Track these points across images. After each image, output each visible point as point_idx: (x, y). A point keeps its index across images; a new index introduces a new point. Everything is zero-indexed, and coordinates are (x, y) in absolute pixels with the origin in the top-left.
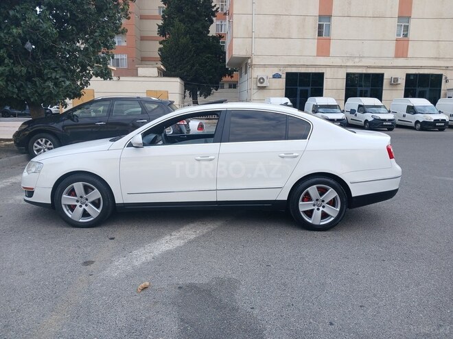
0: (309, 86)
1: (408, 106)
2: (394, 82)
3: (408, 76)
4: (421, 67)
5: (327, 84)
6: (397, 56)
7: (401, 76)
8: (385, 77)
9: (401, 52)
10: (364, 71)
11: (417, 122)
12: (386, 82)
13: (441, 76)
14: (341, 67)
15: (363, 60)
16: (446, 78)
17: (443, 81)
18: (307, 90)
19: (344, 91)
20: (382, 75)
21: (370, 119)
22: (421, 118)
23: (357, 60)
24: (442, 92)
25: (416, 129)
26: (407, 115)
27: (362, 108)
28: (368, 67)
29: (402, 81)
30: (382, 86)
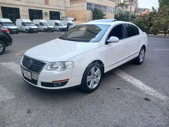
0: (13, 14)
1: (55, 23)
3: (50, 12)
4: (53, 9)
5: (21, 13)
6: (46, 4)
7: (48, 11)
9: (47, 2)
12: (43, 14)
13: (59, 12)
14: (26, 6)
15: (34, 4)
17: (60, 14)
18: (13, 16)
19: (29, 16)
20: (42, 11)
21: (46, 28)
22: (61, 27)
23: (32, 4)
24: (60, 18)
25: (59, 31)
26: (55, 26)
27: (41, 24)
28: (36, 7)
29: (49, 14)
30: (42, 15)
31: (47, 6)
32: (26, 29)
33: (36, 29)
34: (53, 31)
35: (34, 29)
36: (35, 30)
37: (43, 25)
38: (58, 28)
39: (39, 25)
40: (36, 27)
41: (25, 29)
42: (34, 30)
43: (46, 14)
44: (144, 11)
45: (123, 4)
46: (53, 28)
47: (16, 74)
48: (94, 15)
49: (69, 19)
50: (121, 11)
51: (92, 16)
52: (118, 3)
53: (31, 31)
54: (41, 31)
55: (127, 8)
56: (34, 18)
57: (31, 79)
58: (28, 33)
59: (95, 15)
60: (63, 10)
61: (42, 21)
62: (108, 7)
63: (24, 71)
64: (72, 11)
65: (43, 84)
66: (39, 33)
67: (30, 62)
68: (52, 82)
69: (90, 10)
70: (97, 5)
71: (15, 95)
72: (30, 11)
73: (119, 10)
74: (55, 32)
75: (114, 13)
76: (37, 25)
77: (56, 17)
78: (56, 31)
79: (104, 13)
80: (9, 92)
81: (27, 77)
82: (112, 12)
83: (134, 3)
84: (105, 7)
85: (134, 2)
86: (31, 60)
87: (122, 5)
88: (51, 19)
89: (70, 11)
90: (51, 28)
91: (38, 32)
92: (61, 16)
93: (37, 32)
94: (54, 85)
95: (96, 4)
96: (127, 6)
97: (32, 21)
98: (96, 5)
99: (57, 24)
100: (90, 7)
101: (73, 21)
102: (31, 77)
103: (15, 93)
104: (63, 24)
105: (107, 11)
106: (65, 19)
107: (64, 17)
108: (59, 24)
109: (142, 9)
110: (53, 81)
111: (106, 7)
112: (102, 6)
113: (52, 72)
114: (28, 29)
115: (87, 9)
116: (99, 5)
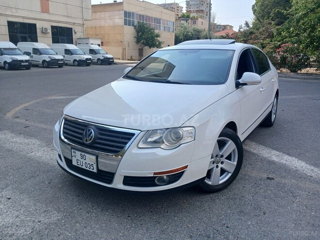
1: (65, 49)
2: (45, 31)
3: (53, 27)
4: (59, 22)
6: (43, 12)
7: (48, 26)
8: (38, 26)
9: (45, 9)
10: (21, 20)
11: (75, 60)
12: (39, 31)
13: (71, 29)
15: (19, 11)
16: (74, 31)
17: (73, 33)
19: (8, 36)
20: (35, 25)
21: (48, 60)
22: (77, 57)
23: (14, 10)
24: (74, 40)
25: (74, 66)
26: (66, 55)
27: (36, 51)
28: (23, 18)
29: (50, 31)
30: (36, 34)
31: (45, 16)
32: (5, 62)
33: (26, 61)
34: (60, 66)
35: (22, 61)
36: (24, 64)
37: (41, 54)
38: (72, 61)
39: (32, 54)
40: (27, 58)
41: (3, 62)
42: (22, 64)
43: (44, 32)
44: (223, 30)
45: (188, 17)
46: (62, 60)
47: (30, 159)
48: (138, 35)
49: (91, 41)
50: (186, 28)
51: (135, 37)
52: (178, 15)
53: (15, 66)
54: (36, 66)
55: (195, 23)
56: (20, 38)
57: (95, 171)
58: (9, 69)
59: (140, 34)
60: (79, 25)
61: (37, 45)
62: (163, 20)
63: (75, 153)
64: (95, 27)
65: (128, 180)
66: (33, 70)
67: (91, 132)
68: (152, 175)
69: (129, 25)
70: (143, 16)
71: (59, 211)
72: (10, 24)
73: (182, 27)
74: (65, 68)
75: (173, 32)
76: (28, 54)
77: (65, 38)
78: (66, 65)
79: (156, 31)
80: (38, 204)
81: (84, 167)
82: (171, 30)
83: (205, 15)
84: (158, 21)
85: (205, 13)
86: (93, 127)
87: (186, 17)
88: (55, 41)
89: (92, 27)
90: (59, 60)
91: (31, 68)
92: (75, 37)
93: (28, 68)
94: (156, 181)
95: (140, 15)
96: (194, 20)
97: (16, 45)
98: (141, 17)
99: (68, 52)
100: (129, 21)
101: (99, 45)
102: (95, 166)
103: (56, 207)
104: (80, 52)
105: (162, 28)
106: (84, 41)
107: (80, 38)
108: (73, 52)
109: (220, 25)
110: (155, 174)
111: (160, 20)
112: (152, 18)
113: (155, 153)
114: (9, 61)
115: (125, 24)
116: (147, 16)
